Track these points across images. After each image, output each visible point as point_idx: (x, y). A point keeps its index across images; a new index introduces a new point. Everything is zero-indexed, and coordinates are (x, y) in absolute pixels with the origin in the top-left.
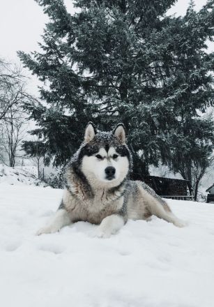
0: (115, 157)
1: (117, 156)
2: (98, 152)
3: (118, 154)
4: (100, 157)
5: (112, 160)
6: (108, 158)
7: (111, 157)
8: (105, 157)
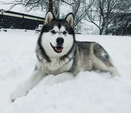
0: (64, 33)
1: (66, 33)
2: (53, 28)
3: (66, 32)
4: (54, 32)
5: (62, 34)
6: (60, 33)
7: (62, 32)
8: (57, 32)
